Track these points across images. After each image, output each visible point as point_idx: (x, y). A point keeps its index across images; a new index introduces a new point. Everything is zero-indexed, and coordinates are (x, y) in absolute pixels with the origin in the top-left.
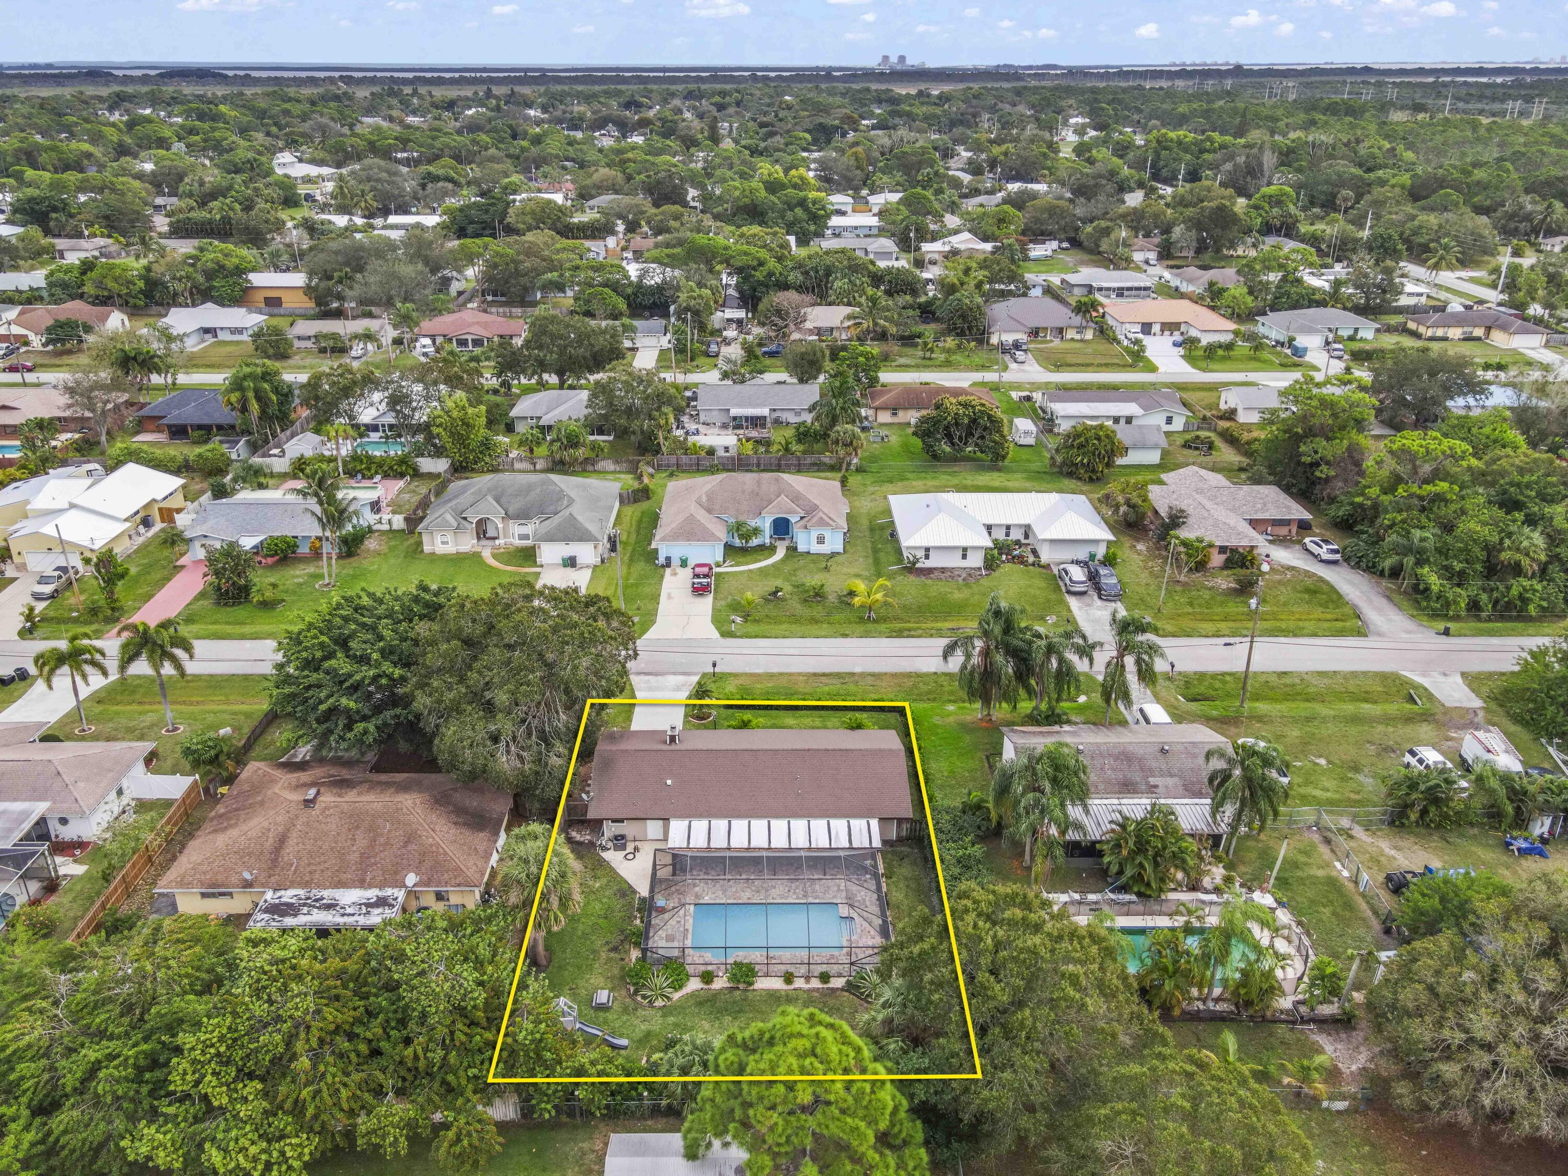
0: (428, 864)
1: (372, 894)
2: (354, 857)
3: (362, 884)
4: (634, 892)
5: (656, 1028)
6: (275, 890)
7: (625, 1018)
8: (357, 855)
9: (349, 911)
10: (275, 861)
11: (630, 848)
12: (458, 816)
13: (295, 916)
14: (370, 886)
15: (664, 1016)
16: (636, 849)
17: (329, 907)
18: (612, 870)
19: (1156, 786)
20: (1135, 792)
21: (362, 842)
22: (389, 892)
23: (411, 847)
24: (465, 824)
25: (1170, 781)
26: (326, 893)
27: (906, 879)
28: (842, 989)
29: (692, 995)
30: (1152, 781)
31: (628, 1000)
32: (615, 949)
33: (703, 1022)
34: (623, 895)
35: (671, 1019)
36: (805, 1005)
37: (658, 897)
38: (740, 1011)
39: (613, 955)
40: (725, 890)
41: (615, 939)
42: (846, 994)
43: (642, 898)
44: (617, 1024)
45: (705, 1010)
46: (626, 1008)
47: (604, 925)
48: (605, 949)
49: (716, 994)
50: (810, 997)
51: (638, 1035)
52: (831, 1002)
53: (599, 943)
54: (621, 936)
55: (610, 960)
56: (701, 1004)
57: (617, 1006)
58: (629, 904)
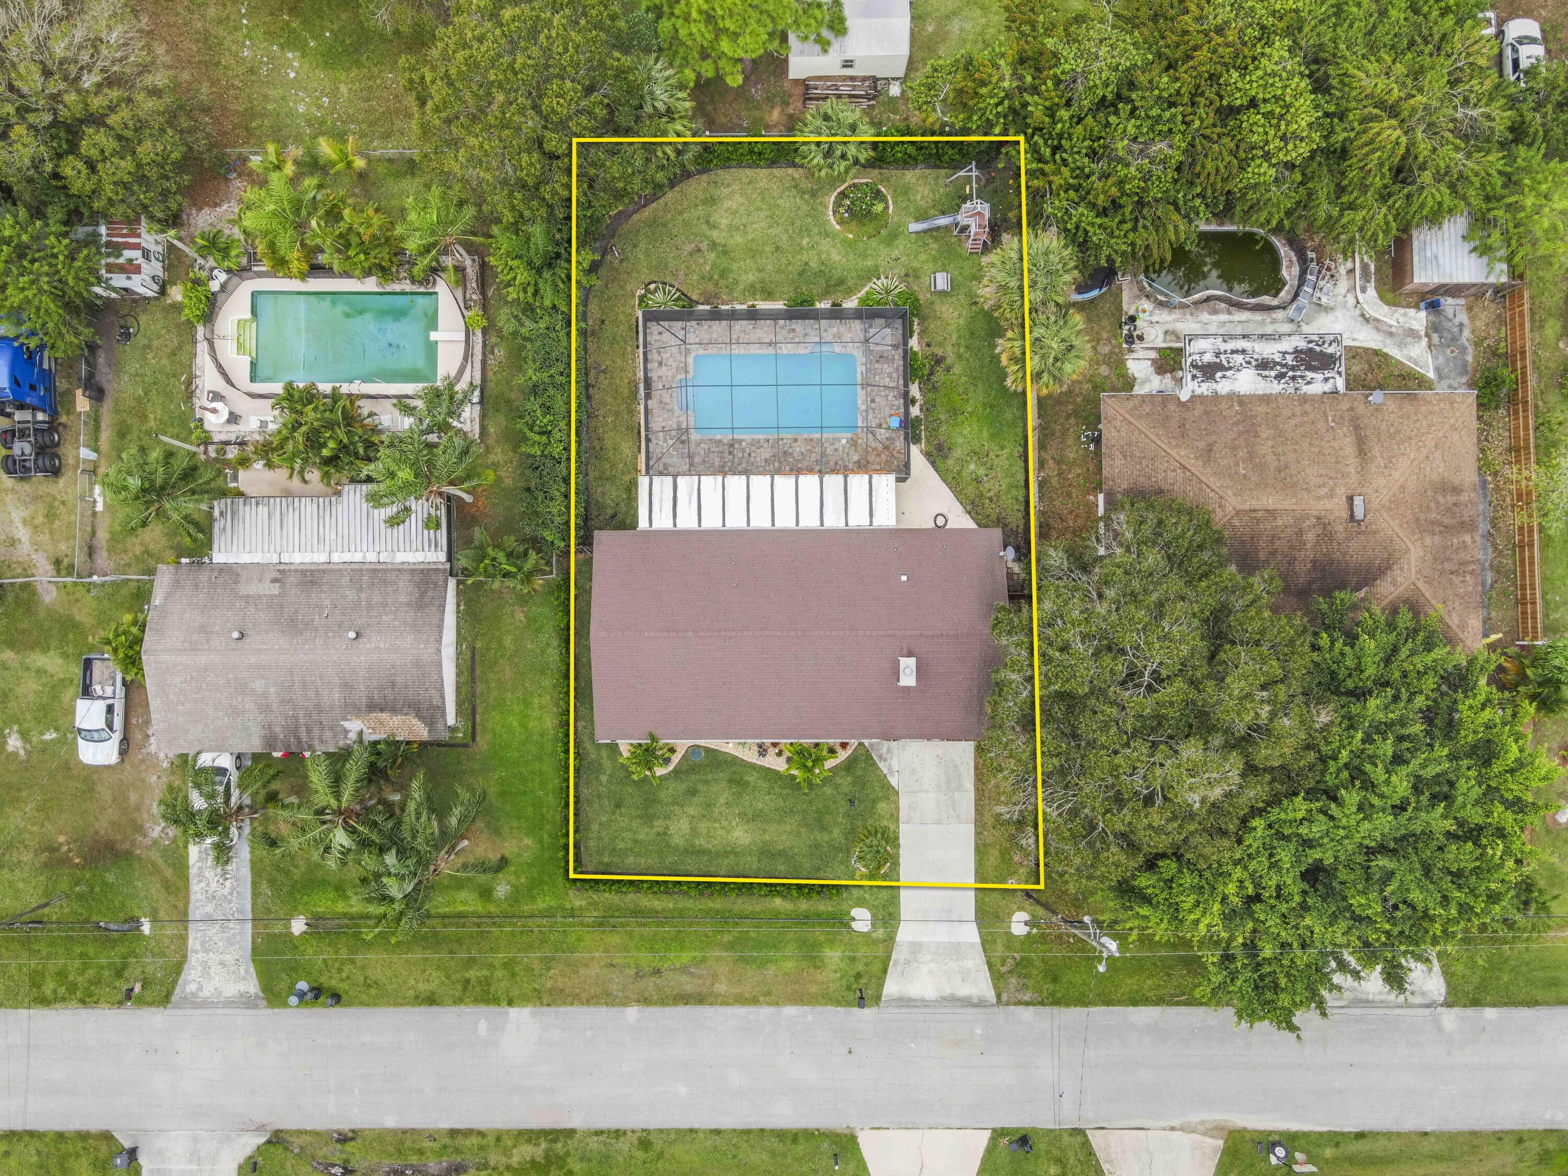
0: (1173, 423)
1: (1223, 386)
2: (1265, 432)
3: (1240, 400)
4: (928, 455)
5: (884, 250)
6: (1335, 392)
7: (915, 264)
8: (1264, 435)
9: (1239, 358)
10: (1357, 428)
13: (1297, 351)
14: (1231, 396)
15: (877, 267)
17: (1264, 365)
18: (959, 495)
19: (275, 580)
20: (303, 572)
21: (1265, 449)
22: (1205, 389)
23: (1201, 444)
25: (252, 588)
26: (1276, 387)
29: (850, 292)
30: (275, 589)
31: (915, 288)
32: (939, 361)
33: (837, 258)
34: (940, 448)
35: (869, 263)
36: (736, 282)
37: (899, 444)
38: (800, 274)
39: (939, 352)
40: (823, 454)
41: (940, 376)
42: (694, 297)
43: (917, 440)
44: (923, 257)
45: (837, 274)
46: (917, 277)
47: (955, 397)
48: (949, 361)
49: (826, 294)
50: (731, 291)
51: (901, 243)
52: (710, 287)
53: (957, 370)
54: (934, 378)
55: (941, 344)
56: (841, 282)
57: (925, 280)
58: (933, 432)
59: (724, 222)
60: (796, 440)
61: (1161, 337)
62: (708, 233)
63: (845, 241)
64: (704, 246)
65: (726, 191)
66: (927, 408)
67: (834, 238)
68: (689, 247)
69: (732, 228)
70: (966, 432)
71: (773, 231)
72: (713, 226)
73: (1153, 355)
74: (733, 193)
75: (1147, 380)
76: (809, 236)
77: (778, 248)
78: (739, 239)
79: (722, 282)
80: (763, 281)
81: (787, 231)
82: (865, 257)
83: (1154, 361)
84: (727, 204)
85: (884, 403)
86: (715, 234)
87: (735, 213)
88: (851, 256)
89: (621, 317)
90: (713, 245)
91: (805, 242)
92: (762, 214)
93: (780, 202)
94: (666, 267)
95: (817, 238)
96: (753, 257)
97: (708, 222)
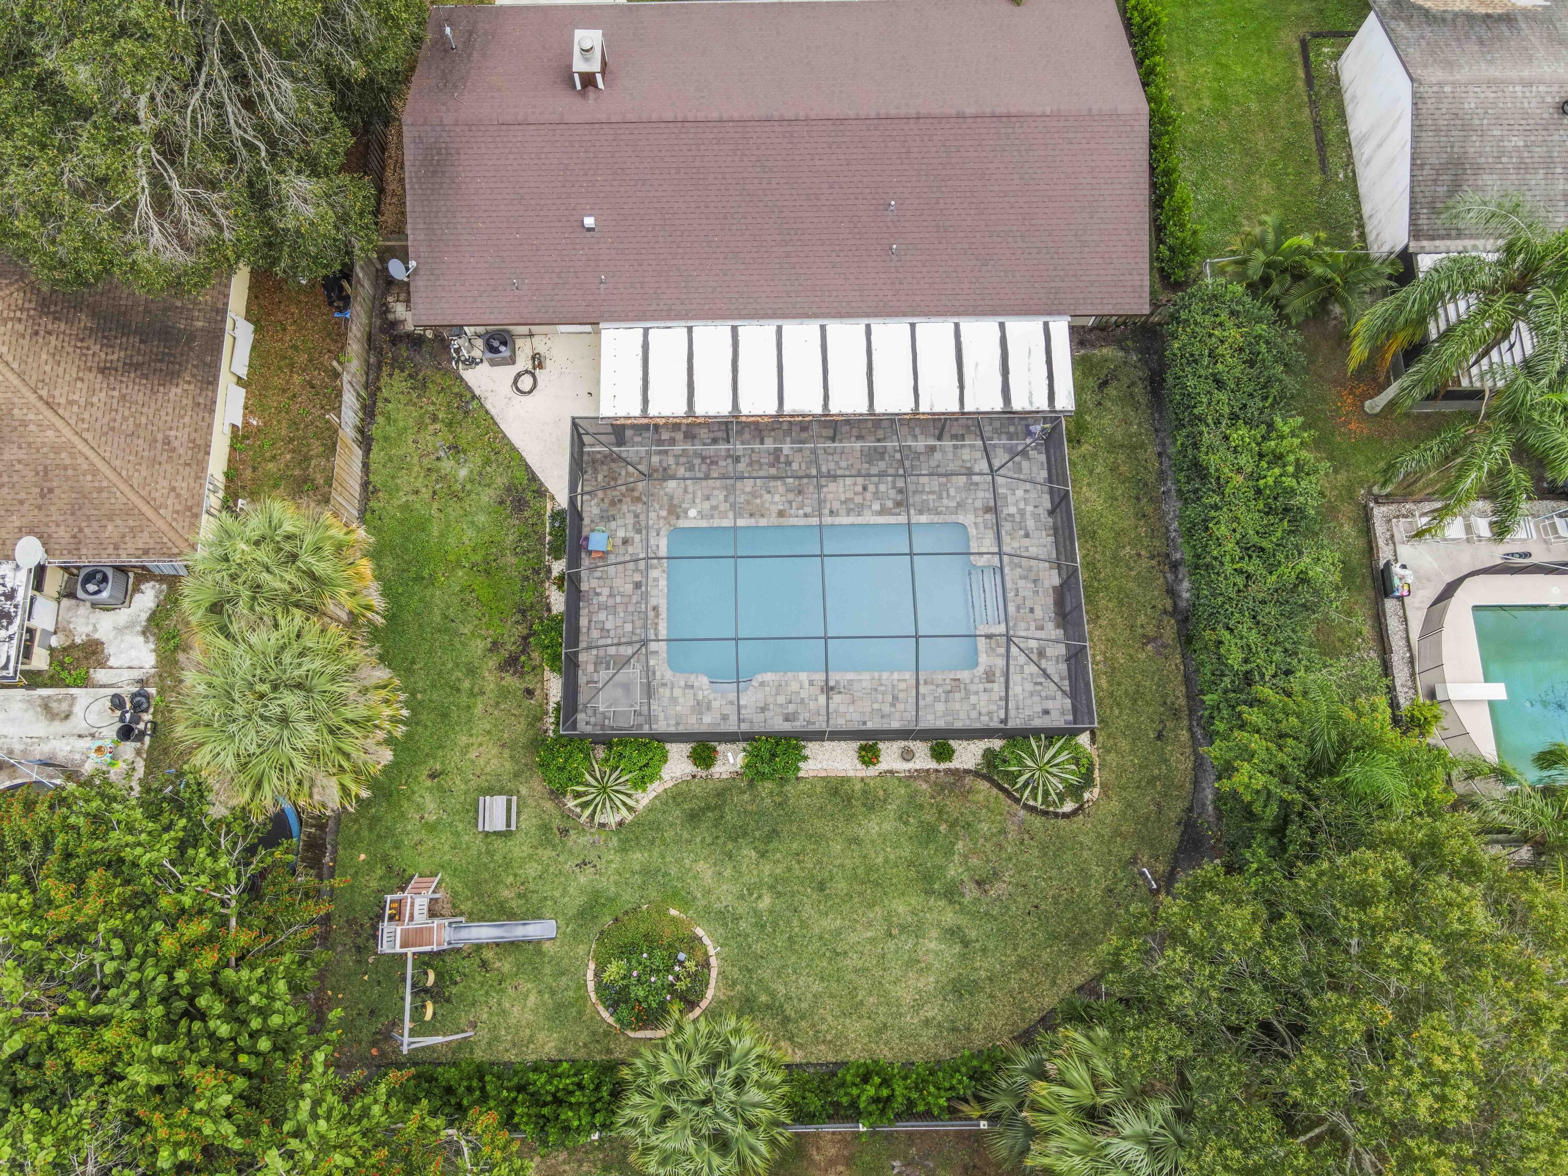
4: (541, 492)
5: (608, 884)
7: (547, 854)
11: (523, 362)
12: (107, 343)
15: (623, 849)
16: (538, 361)
18: (491, 426)
23: (11, 452)
24: (131, 366)
27: (1113, 446)
28: (977, 774)
29: (677, 796)
31: (549, 805)
32: (511, 663)
33: (701, 866)
34: (520, 504)
35: (638, 857)
36: (902, 818)
37: (591, 509)
38: (774, 834)
39: (510, 680)
40: (730, 491)
41: (511, 634)
42: (983, 785)
43: (558, 515)
44: (532, 869)
45: (703, 832)
46: (545, 828)
47: (485, 594)
48: (492, 663)
49: (723, 792)
50: (912, 796)
51: (574, 900)
52: (953, 807)
53: (479, 646)
54: (522, 630)
55: (504, 693)
56: (693, 817)
57: (528, 822)
58: (532, 532)
59: (932, 944)
60: (781, 514)
61: (78, 709)
62: (963, 921)
63: (686, 903)
64: (970, 893)
65: (930, 1012)
66: (540, 572)
67: (707, 909)
68: (998, 889)
69: (917, 930)
70: (471, 533)
71: (831, 923)
72: (953, 933)
73: (100, 675)
74: (917, 1007)
75: (120, 630)
76: (756, 913)
77: (821, 887)
78: (901, 908)
79: (929, 816)
80: (849, 819)
81: (803, 924)
82: (646, 872)
83: (102, 664)
84: (928, 982)
85: (618, 582)
86: (950, 917)
87: (912, 962)
88: (673, 871)
89: (1124, 745)
90: (951, 893)
91: (766, 902)
92: (853, 961)
93: (817, 987)
94: (1044, 850)
95: (742, 908)
96: (870, 869)
97: (966, 944)
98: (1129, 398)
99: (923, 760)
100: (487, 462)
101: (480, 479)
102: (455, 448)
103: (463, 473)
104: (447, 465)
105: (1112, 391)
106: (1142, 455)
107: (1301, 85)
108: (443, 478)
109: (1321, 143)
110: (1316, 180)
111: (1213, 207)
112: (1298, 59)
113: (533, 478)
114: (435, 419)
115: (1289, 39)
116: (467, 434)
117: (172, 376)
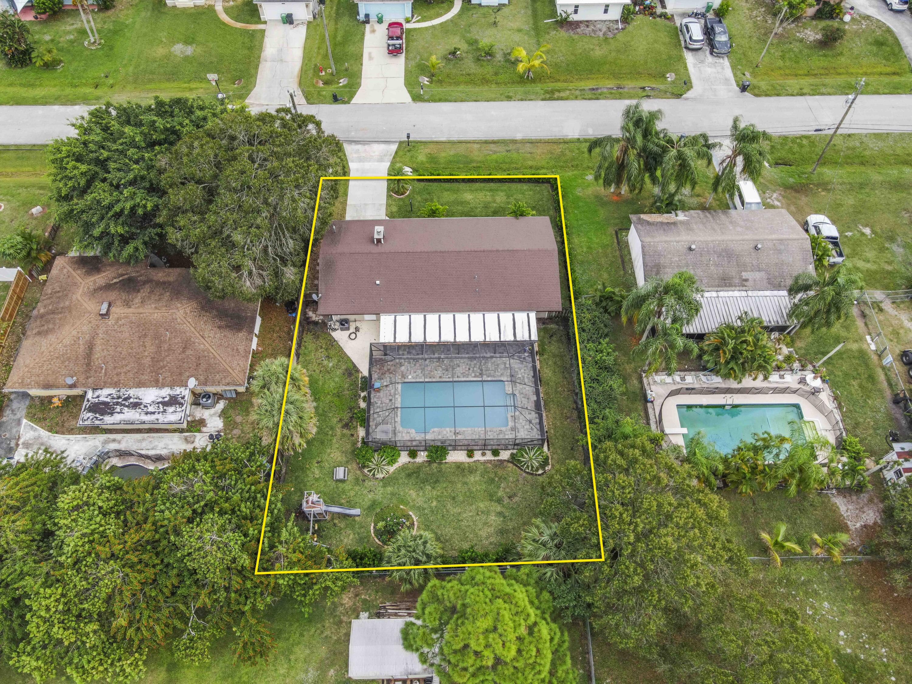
0: (203, 366)
1: (166, 392)
2: (147, 361)
3: (157, 384)
4: (358, 371)
5: (379, 497)
6: (94, 389)
7: (357, 488)
8: (149, 359)
9: (151, 409)
10: (88, 365)
11: (352, 330)
12: (221, 319)
13: (112, 414)
14: (163, 386)
15: (384, 486)
16: (357, 329)
17: (136, 405)
18: (341, 349)
19: (746, 280)
20: (731, 285)
21: (150, 349)
22: (178, 391)
23: (189, 352)
24: (227, 326)
25: (758, 275)
26: (132, 392)
27: (554, 356)
28: (508, 461)
29: (403, 468)
30: (745, 275)
31: (358, 472)
32: (346, 426)
33: (412, 491)
34: (350, 374)
35: (389, 489)
36: (482, 476)
37: (375, 376)
38: (437, 481)
39: (345, 431)
40: (423, 369)
41: (346, 416)
42: (510, 465)
43: (364, 377)
44: (352, 493)
45: (413, 480)
46: (357, 479)
47: (337, 403)
48: (340, 425)
49: (420, 467)
50: (485, 469)
51: (367, 503)
52: (500, 472)
53: (335, 420)
54: (350, 415)
55: (343, 435)
56: (409, 476)
57: (351, 478)
58: (355, 383)
59: (493, 518)
60: (440, 377)
61: (197, 440)
62: (504, 510)
63: (406, 504)
64: (506, 501)
65: (492, 540)
66: (356, 396)
67: (414, 506)
68: (516, 499)
69: (488, 513)
70: (333, 384)
71: (457, 510)
72: (500, 514)
73: (204, 429)
74: (487, 538)
75: (211, 416)
76: (431, 507)
77: (454, 498)
78: (482, 505)
79: (492, 476)
80: (463, 476)
81: (447, 511)
82: (393, 494)
83: (205, 426)
84: (491, 530)
85: (384, 399)
86: (499, 509)
87: (485, 524)
88: (402, 493)
89: (559, 452)
90: (499, 501)
91: (434, 504)
92: (464, 523)
93: (452, 532)
94: (532, 485)
95: (425, 506)
96: (471, 493)
97: (505, 517)
98: (560, 341)
99: (489, 456)
100: (339, 361)
101: (336, 367)
102: (328, 357)
103: (331, 365)
104: (325, 362)
105: (554, 338)
106: (564, 358)
107: (615, 244)
108: (323, 366)
109: (623, 262)
110: (622, 272)
111: (588, 282)
112: (615, 236)
113: (355, 366)
114: (321, 348)
115: (611, 230)
116: (332, 352)
117: (239, 330)
